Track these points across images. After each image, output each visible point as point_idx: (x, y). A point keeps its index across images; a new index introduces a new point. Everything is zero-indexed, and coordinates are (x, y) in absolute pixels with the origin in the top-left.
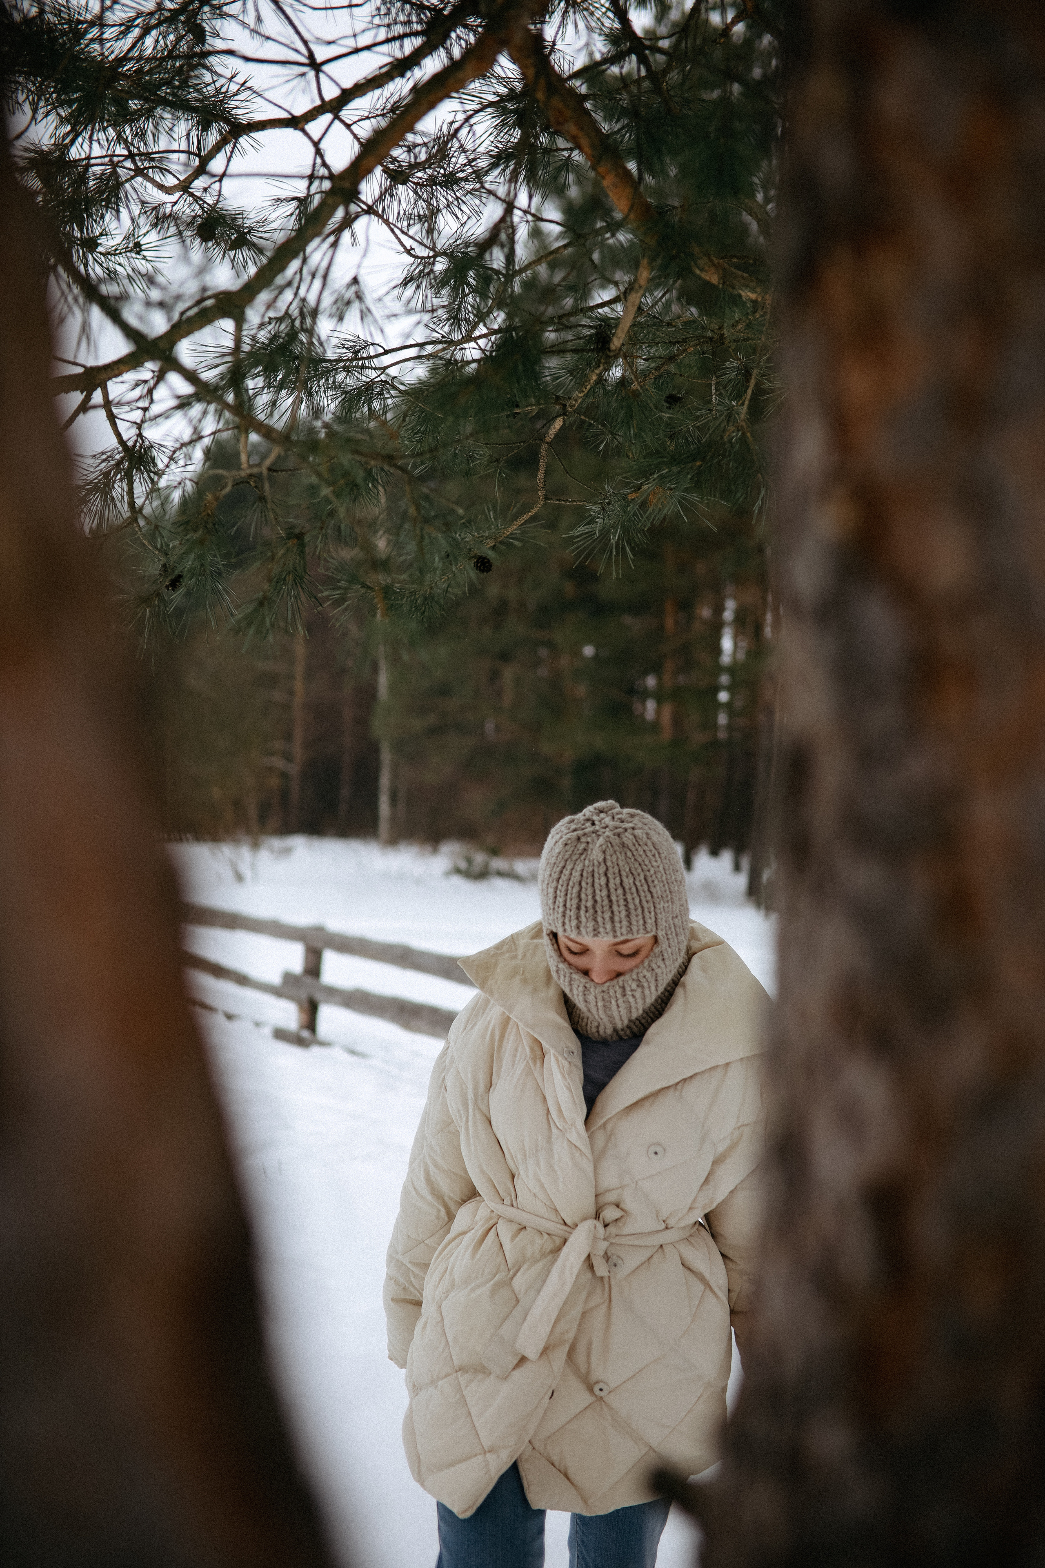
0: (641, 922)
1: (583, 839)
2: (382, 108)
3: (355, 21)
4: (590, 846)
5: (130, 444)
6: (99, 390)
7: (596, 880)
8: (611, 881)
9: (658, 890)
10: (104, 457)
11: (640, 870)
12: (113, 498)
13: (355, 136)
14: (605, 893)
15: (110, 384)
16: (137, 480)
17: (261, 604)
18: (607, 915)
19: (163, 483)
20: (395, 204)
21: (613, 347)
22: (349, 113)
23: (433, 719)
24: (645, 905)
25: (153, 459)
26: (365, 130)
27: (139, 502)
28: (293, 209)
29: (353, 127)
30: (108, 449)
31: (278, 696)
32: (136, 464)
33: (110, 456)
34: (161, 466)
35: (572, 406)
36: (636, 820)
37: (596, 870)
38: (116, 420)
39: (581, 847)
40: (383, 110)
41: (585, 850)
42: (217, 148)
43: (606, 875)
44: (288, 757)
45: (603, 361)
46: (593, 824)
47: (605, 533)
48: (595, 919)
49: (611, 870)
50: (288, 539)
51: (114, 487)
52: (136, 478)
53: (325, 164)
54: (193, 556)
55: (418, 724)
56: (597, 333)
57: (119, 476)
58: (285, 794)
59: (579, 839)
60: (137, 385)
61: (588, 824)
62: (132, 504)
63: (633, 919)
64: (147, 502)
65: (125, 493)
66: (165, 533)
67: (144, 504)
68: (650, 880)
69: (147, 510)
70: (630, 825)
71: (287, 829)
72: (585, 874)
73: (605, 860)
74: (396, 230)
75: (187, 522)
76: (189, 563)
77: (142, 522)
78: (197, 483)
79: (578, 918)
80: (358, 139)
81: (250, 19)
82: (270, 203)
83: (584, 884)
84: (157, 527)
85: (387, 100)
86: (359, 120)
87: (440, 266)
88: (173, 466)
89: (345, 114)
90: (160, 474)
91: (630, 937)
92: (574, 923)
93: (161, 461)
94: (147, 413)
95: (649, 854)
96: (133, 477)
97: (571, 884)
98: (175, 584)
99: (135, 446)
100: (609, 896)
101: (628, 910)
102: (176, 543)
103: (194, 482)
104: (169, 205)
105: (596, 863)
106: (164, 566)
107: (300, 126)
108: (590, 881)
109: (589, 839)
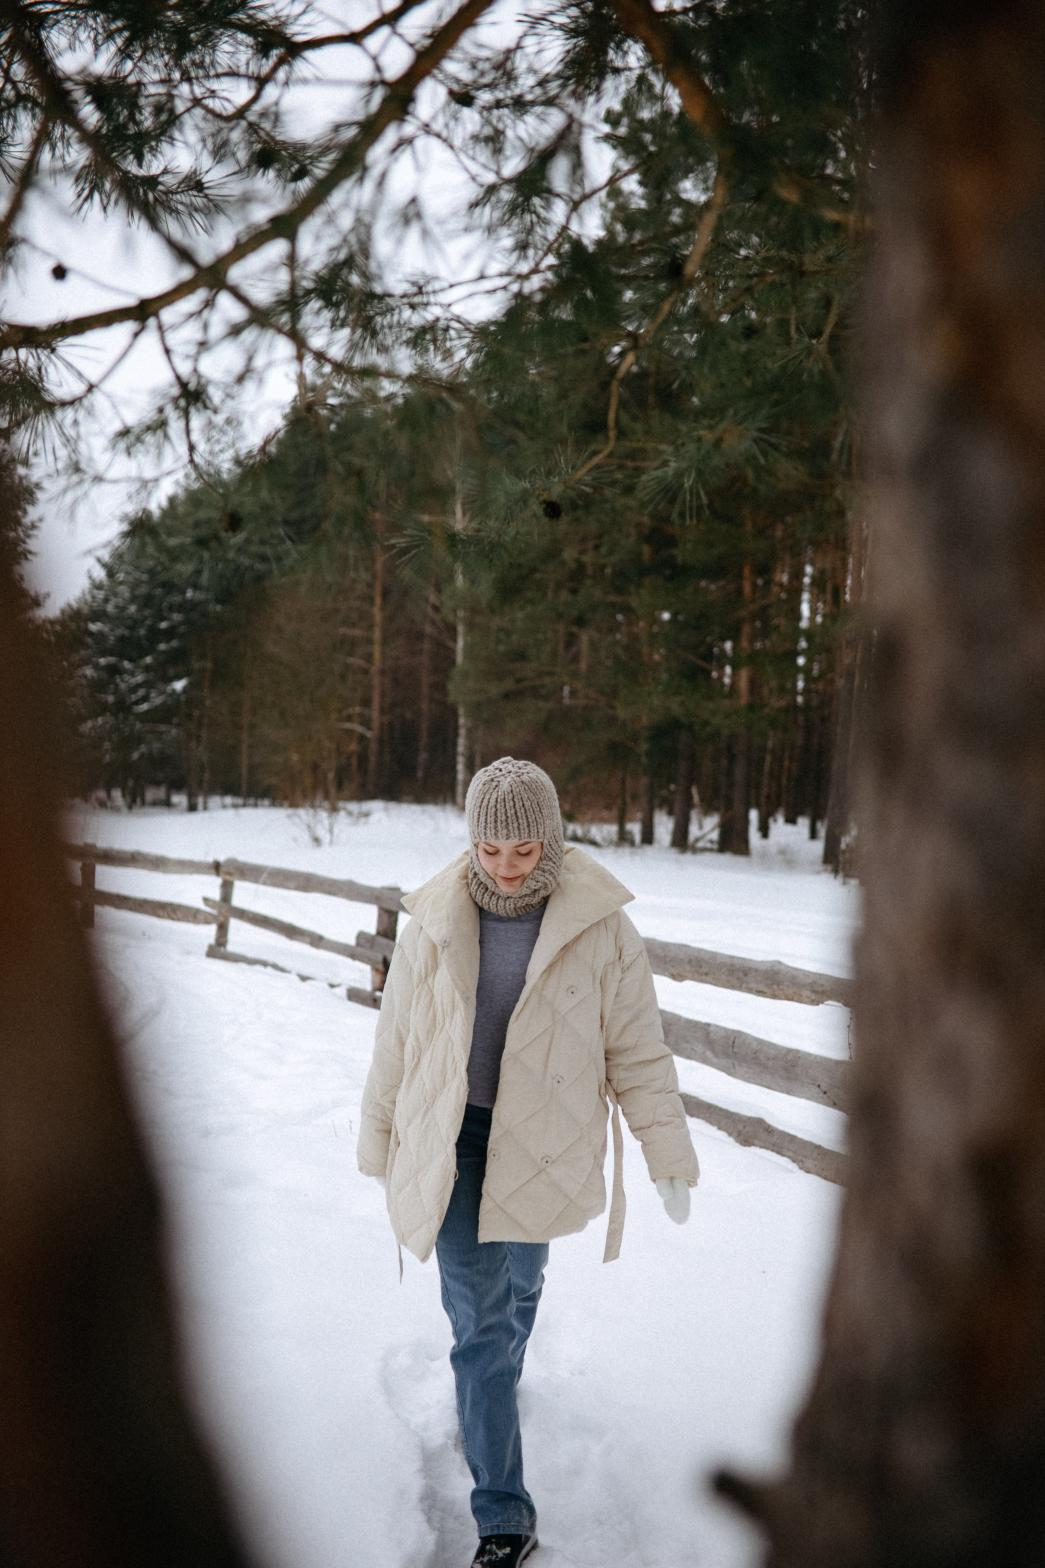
0: (536, 831)
1: (495, 780)
4: (501, 783)
7: (507, 804)
8: (517, 804)
9: (545, 811)
11: (534, 798)
14: (513, 811)
18: (516, 825)
21: (685, 273)
22: (405, 27)
23: (509, 684)
24: (539, 820)
31: (356, 661)
35: (644, 339)
36: (528, 767)
37: (506, 797)
39: (494, 784)
41: (497, 786)
43: (513, 800)
44: (366, 722)
45: (676, 288)
46: (501, 770)
48: (507, 828)
49: (516, 797)
55: (495, 689)
56: (671, 261)
58: (363, 759)
59: (492, 780)
61: (497, 771)
63: (531, 828)
68: (540, 805)
70: (525, 771)
71: (365, 794)
72: (499, 800)
73: (512, 791)
74: (460, 154)
79: (496, 828)
80: (412, 49)
83: (498, 806)
87: (506, 193)
89: (401, 26)
91: (528, 840)
92: (493, 831)
95: (539, 788)
97: (489, 807)
100: (516, 814)
101: (528, 822)
105: (506, 793)
107: (358, 42)
108: (503, 804)
109: (500, 780)
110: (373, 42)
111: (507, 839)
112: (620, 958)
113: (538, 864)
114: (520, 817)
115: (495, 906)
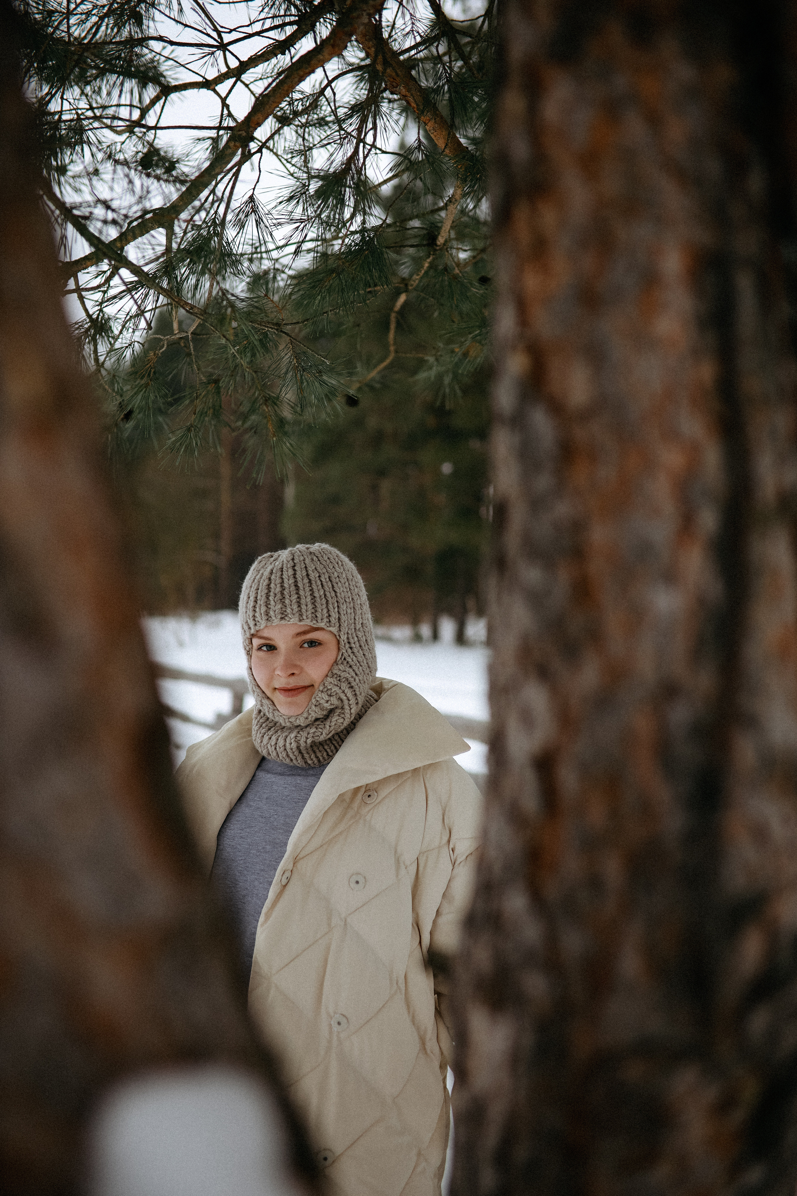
2: (271, 71)
3: (250, 11)
5: (95, 316)
6: (72, 278)
7: (285, 573)
8: (298, 573)
10: (77, 326)
12: (83, 356)
13: (252, 92)
14: (292, 581)
15: (79, 274)
16: (100, 343)
17: (189, 430)
18: (294, 598)
19: (117, 345)
20: (282, 140)
21: (438, 243)
22: (247, 77)
23: (326, 522)
24: (330, 599)
25: (111, 327)
26: (259, 88)
27: (102, 359)
28: (208, 145)
29: (250, 86)
30: (80, 321)
31: (209, 505)
32: (99, 331)
33: (81, 326)
34: (116, 332)
35: (412, 285)
37: (284, 566)
38: (85, 299)
39: (273, 559)
40: (271, 73)
41: (276, 559)
42: (153, 102)
43: (293, 569)
44: (218, 551)
45: (432, 253)
47: (440, 377)
48: (283, 602)
49: (298, 565)
50: (209, 383)
51: (84, 347)
52: (99, 342)
53: (230, 115)
54: (140, 397)
55: (316, 526)
56: (428, 233)
57: (87, 340)
58: (215, 581)
60: (98, 275)
62: (97, 360)
64: (107, 359)
65: (92, 352)
66: (121, 381)
67: (105, 361)
68: (334, 581)
69: (108, 364)
71: (217, 607)
72: (274, 570)
73: (293, 559)
74: (283, 160)
75: (136, 373)
76: (138, 401)
77: (104, 372)
78: (143, 345)
79: (267, 604)
80: (254, 95)
81: (175, 14)
82: (191, 141)
83: (272, 577)
84: (114, 376)
85: (275, 66)
86: (255, 81)
87: (314, 186)
88: (125, 332)
89: (244, 77)
90: (116, 338)
92: (264, 610)
93: (116, 328)
94: (106, 294)
96: (97, 340)
97: (262, 581)
98: (128, 416)
99: (98, 317)
100: (296, 585)
101: (313, 598)
102: (129, 387)
103: (141, 344)
104: (119, 144)
105: (285, 562)
106: (120, 403)
107: (212, 87)
108: (279, 573)
110: (223, 88)
111: (282, 618)
112: (449, 841)
113: (330, 670)
114: (301, 588)
115: (273, 748)
